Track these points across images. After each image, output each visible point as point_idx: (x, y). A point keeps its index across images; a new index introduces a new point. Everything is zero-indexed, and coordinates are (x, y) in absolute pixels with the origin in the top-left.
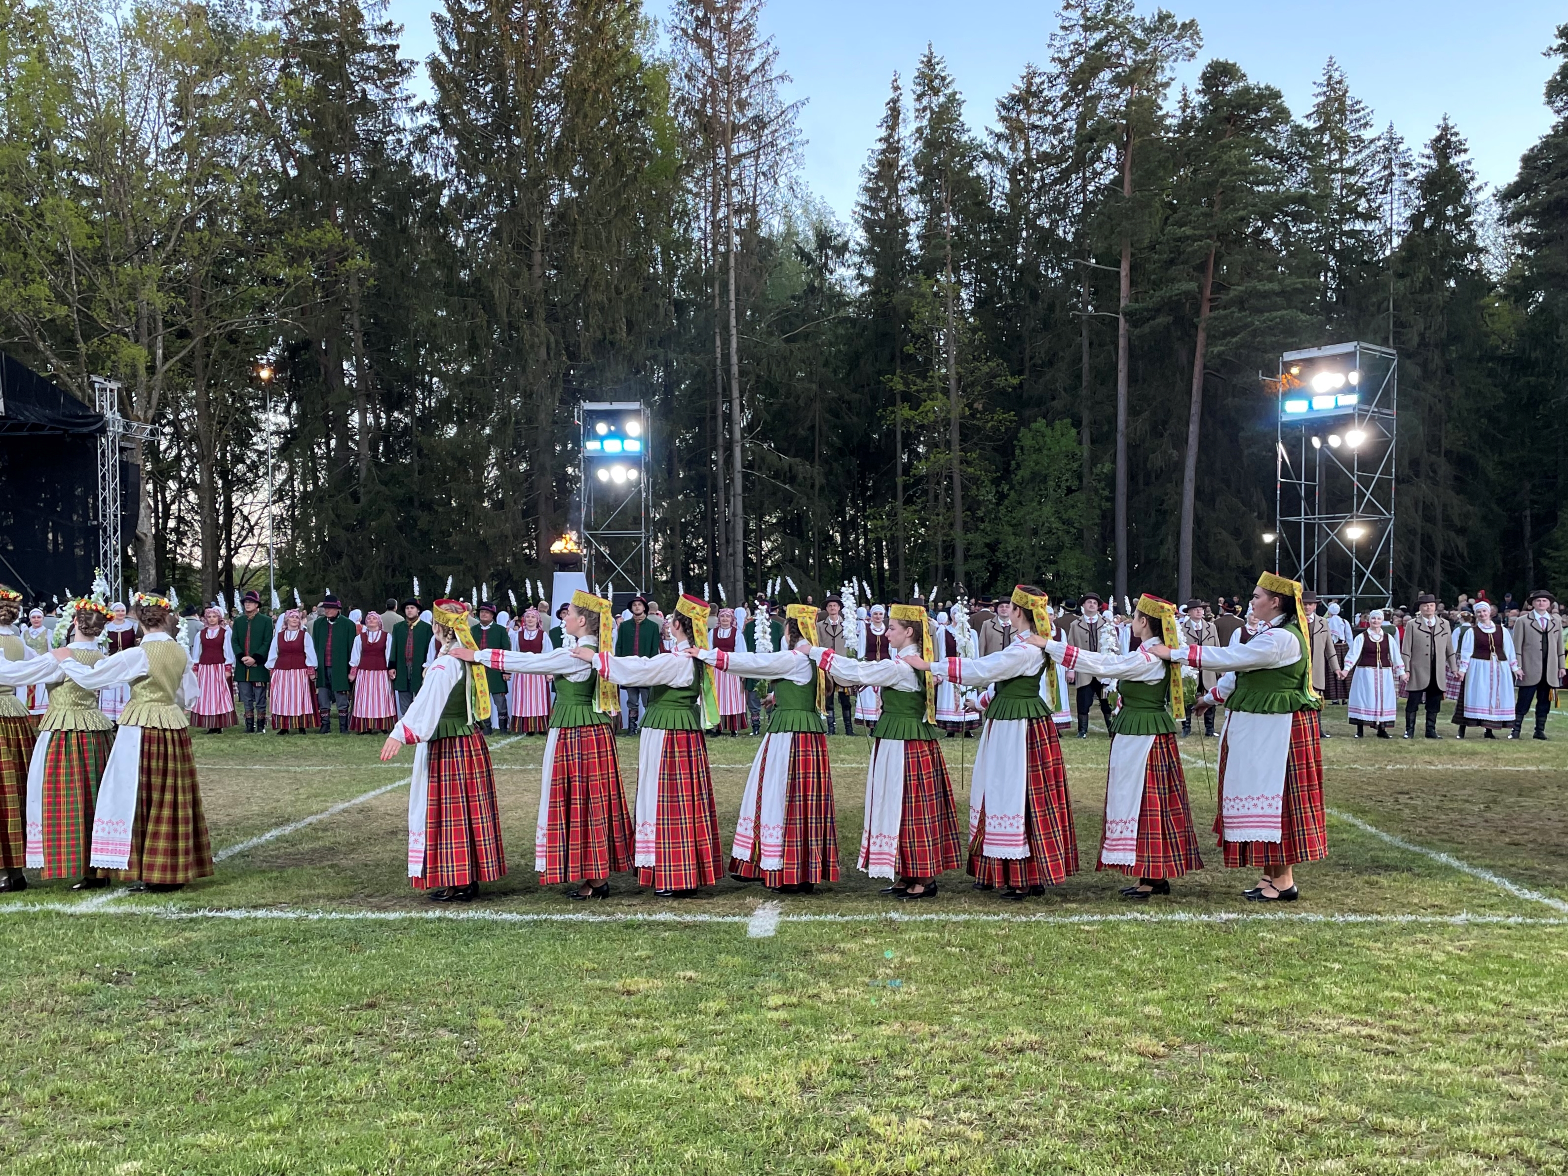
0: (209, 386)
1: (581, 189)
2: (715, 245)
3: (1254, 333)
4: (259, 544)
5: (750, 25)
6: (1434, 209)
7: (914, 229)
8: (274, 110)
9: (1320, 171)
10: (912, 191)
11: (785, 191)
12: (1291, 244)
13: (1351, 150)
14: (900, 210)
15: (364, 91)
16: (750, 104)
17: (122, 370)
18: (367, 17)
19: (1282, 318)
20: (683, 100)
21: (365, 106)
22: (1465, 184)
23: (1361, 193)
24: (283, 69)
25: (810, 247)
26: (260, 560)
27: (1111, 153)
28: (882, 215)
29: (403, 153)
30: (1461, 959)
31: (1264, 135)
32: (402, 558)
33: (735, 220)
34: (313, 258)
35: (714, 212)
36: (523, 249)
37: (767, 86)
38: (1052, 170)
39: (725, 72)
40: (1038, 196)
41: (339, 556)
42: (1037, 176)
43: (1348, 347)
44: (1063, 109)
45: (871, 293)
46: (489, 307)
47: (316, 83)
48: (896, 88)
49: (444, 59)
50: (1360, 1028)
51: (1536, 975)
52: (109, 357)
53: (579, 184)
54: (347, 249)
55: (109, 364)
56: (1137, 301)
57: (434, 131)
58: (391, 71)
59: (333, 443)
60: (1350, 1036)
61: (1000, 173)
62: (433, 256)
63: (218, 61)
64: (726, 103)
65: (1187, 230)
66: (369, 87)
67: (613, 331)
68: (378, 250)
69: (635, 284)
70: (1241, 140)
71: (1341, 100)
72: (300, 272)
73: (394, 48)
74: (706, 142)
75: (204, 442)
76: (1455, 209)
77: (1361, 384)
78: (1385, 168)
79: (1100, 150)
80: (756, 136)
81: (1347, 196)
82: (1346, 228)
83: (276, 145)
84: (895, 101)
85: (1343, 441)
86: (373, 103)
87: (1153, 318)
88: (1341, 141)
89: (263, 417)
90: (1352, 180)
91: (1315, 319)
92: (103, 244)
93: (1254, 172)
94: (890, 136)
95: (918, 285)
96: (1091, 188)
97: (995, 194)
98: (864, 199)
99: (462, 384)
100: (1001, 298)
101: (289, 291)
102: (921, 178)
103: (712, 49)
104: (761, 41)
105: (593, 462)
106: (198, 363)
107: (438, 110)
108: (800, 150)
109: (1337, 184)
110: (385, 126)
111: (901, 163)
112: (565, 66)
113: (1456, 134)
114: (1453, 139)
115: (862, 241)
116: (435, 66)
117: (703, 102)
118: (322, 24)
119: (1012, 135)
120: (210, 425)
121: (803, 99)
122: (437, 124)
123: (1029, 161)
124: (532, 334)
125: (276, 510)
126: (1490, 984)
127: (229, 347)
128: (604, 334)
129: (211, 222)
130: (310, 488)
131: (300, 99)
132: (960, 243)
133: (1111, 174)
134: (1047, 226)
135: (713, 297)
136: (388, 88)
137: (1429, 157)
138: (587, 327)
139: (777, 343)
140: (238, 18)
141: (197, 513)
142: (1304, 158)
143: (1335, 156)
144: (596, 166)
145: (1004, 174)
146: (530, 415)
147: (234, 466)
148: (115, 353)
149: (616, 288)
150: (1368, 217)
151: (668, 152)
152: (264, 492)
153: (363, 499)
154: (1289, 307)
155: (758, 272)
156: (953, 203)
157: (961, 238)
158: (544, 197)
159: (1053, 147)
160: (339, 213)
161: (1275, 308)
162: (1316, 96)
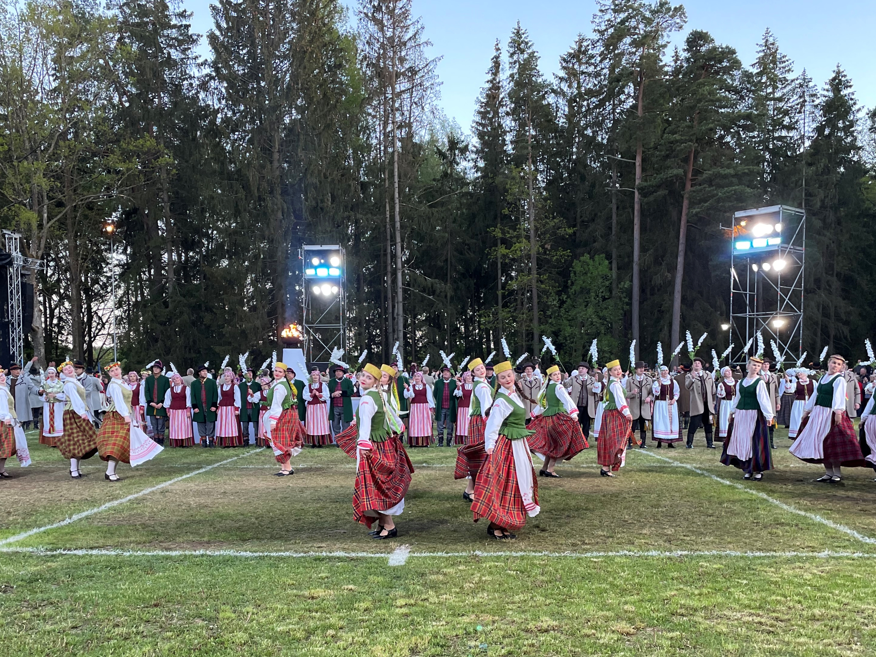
0: (76, 236)
1: (302, 113)
2: (386, 148)
3: (719, 201)
4: (109, 334)
5: (407, 10)
6: (831, 123)
7: (509, 138)
8: (114, 66)
9: (759, 99)
10: (508, 114)
11: (429, 114)
12: (742, 145)
13: (780, 86)
14: (500, 126)
15: (169, 53)
16: (406, 60)
17: (22, 226)
18: (171, 7)
19: (735, 190)
20: (365, 57)
21: (170, 63)
22: (850, 107)
23: (786, 113)
24: (120, 40)
25: (445, 149)
26: (109, 344)
27: (630, 89)
28: (489, 128)
29: (193, 92)
30: (821, 577)
31: (725, 77)
32: (194, 342)
33: (398, 133)
34: (138, 156)
35: (385, 128)
36: (267, 151)
37: (417, 48)
38: (594, 99)
39: (391, 39)
40: (585, 116)
41: (156, 341)
42: (585, 103)
43: (775, 208)
44: (601, 62)
45: (482, 177)
46: (246, 187)
47: (139, 48)
48: (498, 49)
49: (218, 33)
50: (755, 617)
51: (866, 587)
52: (14, 219)
53: (301, 110)
54: (159, 151)
55: (14, 223)
56: (646, 181)
57: (212, 78)
58: (186, 41)
59: (152, 271)
60: (748, 622)
61: (562, 102)
62: (212, 156)
63: (79, 35)
64: (393, 59)
65: (677, 137)
66: (172, 51)
67: (322, 201)
68: (178, 152)
69: (335, 172)
70: (711, 80)
71: (774, 54)
72: (131, 165)
73: (187, 27)
74: (380, 84)
75: (73, 271)
76: (844, 122)
77: (782, 231)
78: (800, 97)
79: (623, 87)
80: (411, 79)
81: (777, 115)
82: (776, 135)
83: (116, 86)
84: (497, 57)
85: (772, 268)
86: (175, 61)
87: (655, 191)
88: (774, 81)
89: (109, 255)
90: (780, 105)
91: (756, 191)
92: (10, 149)
93: (719, 100)
94: (494, 79)
95: (511, 171)
96: (618, 111)
97: (559, 114)
98: (478, 119)
99: (230, 234)
100: (562, 180)
101: (124, 177)
102: (513, 106)
103: (383, 26)
104: (414, 20)
105: (310, 282)
106: (69, 222)
107: (214, 65)
108: (438, 88)
109: (771, 107)
110: (182, 75)
111: (501, 96)
112: (292, 36)
113: (845, 76)
114: (843, 79)
115: (477, 145)
116: (212, 38)
117: (378, 58)
118: (143, 12)
119: (569, 78)
120: (77, 260)
121: (439, 56)
122: (214, 74)
123: (580, 94)
124: (273, 204)
125: (118, 312)
126: (837, 592)
127: (88, 212)
128: (317, 203)
129: (76, 135)
130: (139, 299)
131: (130, 59)
132: (537, 146)
133: (631, 102)
134: (591, 134)
135: (384, 180)
136: (184, 51)
137: (828, 90)
138: (306, 200)
139: (424, 208)
140: (92, 9)
141: (70, 314)
142: (749, 91)
143: (770, 90)
144: (311, 99)
145: (565, 102)
146: (271, 254)
147: (93, 285)
148: (18, 216)
149: (325, 175)
150: (790, 128)
151: (357, 90)
152: (111, 302)
153: (170, 306)
154: (740, 184)
155: (412, 164)
156: (533, 121)
157: (538, 142)
158: (280, 119)
159: (595, 85)
160: (155, 128)
161: (731, 184)
162: (758, 52)
